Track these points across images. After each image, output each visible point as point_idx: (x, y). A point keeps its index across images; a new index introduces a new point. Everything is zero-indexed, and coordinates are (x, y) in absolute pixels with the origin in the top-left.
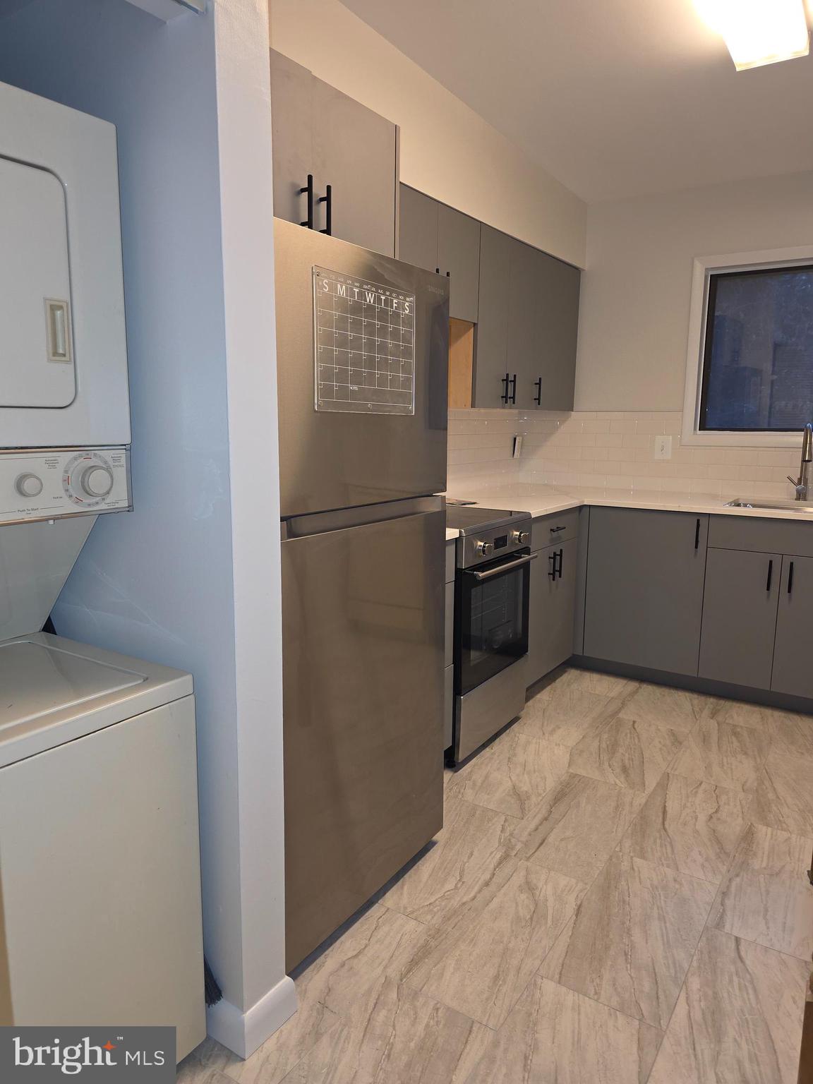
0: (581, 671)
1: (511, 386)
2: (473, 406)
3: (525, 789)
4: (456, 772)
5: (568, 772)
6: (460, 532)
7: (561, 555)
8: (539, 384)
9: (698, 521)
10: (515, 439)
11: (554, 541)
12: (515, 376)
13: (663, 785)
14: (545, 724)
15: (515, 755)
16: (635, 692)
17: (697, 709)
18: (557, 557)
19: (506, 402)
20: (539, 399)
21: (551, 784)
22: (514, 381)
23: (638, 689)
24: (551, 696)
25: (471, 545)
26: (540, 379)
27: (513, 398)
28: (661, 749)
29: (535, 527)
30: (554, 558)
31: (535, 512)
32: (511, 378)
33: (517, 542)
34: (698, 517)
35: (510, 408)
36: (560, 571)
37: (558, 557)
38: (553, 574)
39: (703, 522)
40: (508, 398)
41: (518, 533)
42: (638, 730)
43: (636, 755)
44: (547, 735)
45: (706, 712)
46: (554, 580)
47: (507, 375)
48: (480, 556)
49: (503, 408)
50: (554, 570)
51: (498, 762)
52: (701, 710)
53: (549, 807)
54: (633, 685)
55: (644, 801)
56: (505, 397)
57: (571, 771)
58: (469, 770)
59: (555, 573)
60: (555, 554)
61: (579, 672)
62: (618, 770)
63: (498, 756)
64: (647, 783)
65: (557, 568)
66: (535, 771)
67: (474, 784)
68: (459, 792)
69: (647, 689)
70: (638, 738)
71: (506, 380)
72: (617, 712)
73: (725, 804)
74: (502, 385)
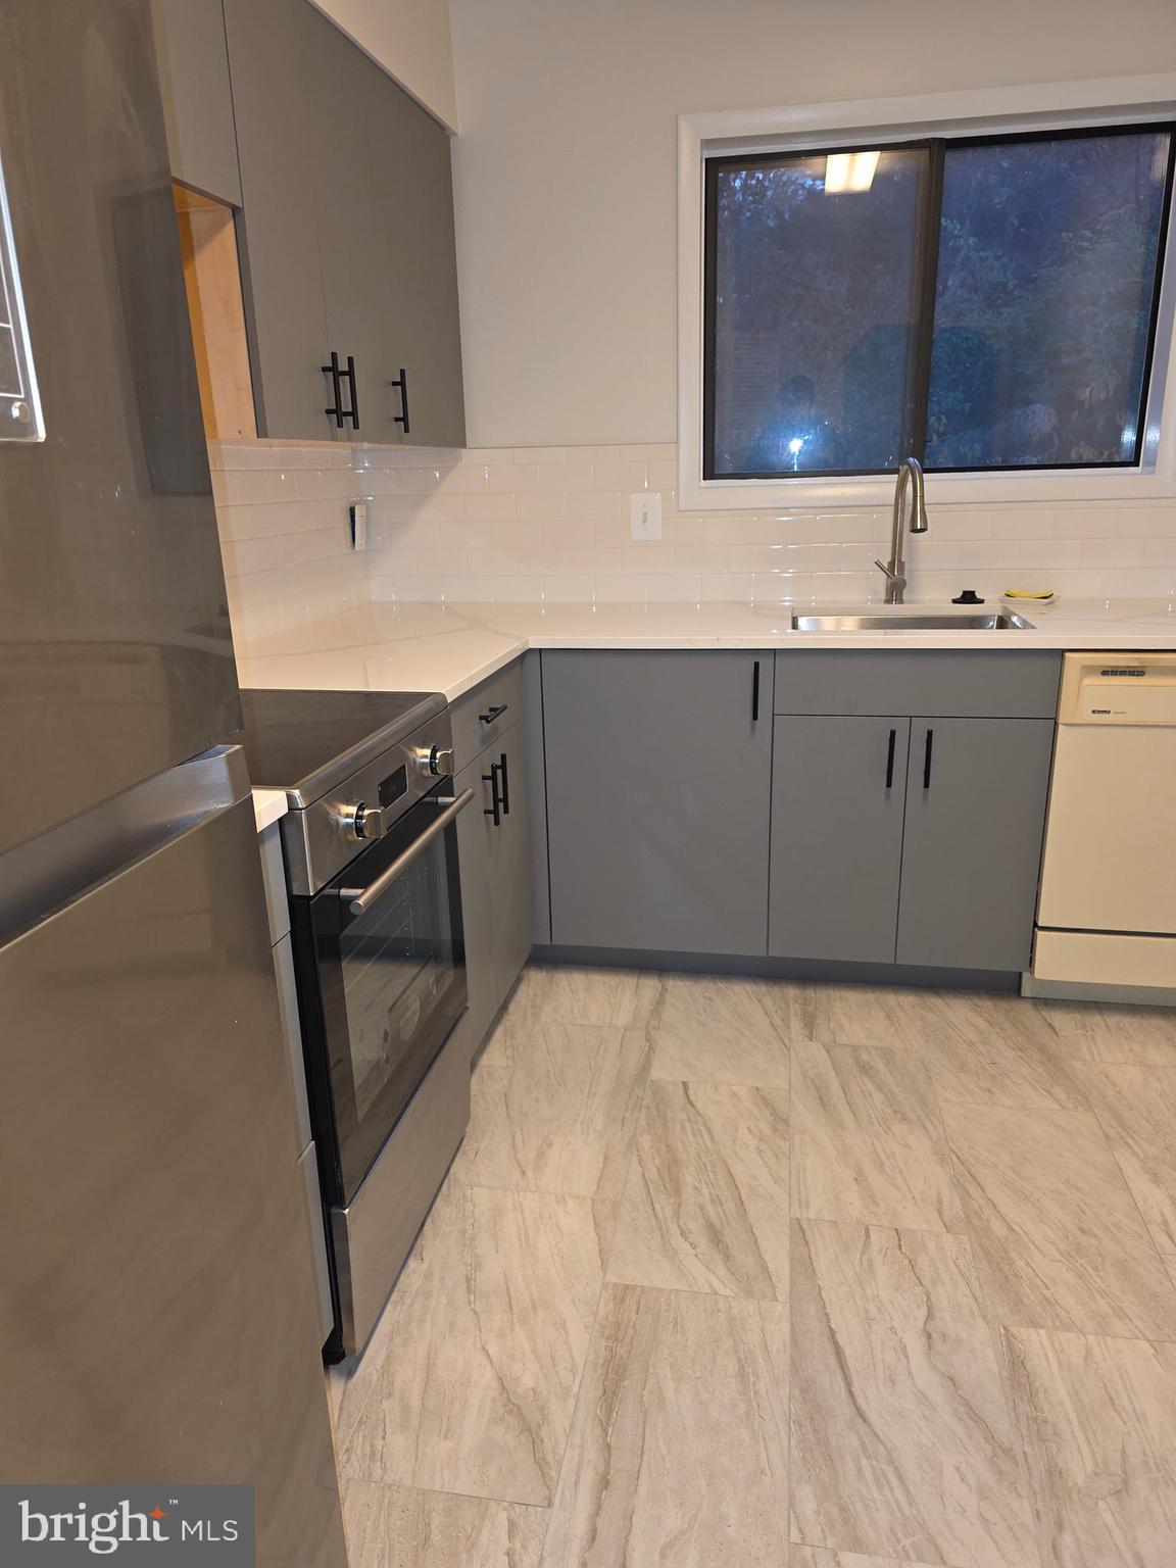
0: (547, 971)
1: (345, 381)
2: (261, 431)
3: (528, 1381)
4: (350, 1373)
5: (605, 1286)
6: (290, 798)
7: (503, 767)
8: (402, 383)
9: (757, 665)
10: (352, 511)
11: (487, 740)
12: (350, 360)
13: (803, 1264)
14: (519, 1142)
15: (478, 1265)
16: (660, 1003)
17: (778, 1021)
18: (497, 775)
19: (340, 425)
20: (405, 419)
21: (581, 1344)
22: (350, 373)
23: (662, 995)
24: (509, 1053)
25: (323, 824)
26: (402, 372)
27: (354, 414)
28: (759, 1151)
29: (456, 721)
30: (494, 778)
31: (451, 686)
32: (343, 366)
33: (427, 772)
34: (757, 660)
35: (349, 439)
36: (505, 800)
37: (499, 772)
38: (495, 812)
39: (766, 667)
40: (342, 415)
41: (428, 752)
42: (699, 1105)
43: (722, 1183)
44: (530, 1173)
45: (796, 1025)
46: (497, 823)
47: (334, 356)
48: (351, 843)
49: (334, 438)
50: (496, 801)
51: (444, 1301)
52: (786, 1021)
53: (598, 1431)
54: (650, 985)
55: (785, 1327)
56: (336, 413)
57: (612, 1279)
58: (382, 1356)
59: (498, 805)
60: (494, 769)
61: (544, 973)
62: (704, 1245)
63: (442, 1279)
64: (771, 1268)
65: (501, 796)
66: (534, 1308)
67: (405, 1409)
68: (373, 1453)
69: (680, 990)
70: (710, 1133)
71: (332, 369)
72: (645, 1068)
73: (934, 1283)
74: (322, 386)
